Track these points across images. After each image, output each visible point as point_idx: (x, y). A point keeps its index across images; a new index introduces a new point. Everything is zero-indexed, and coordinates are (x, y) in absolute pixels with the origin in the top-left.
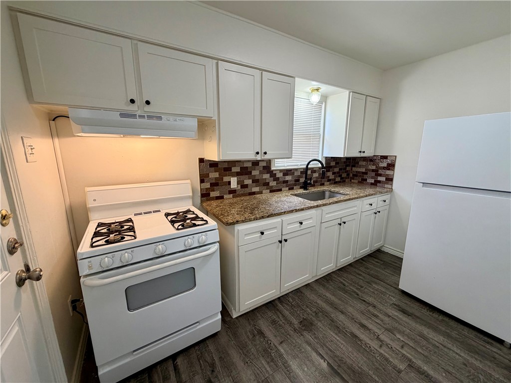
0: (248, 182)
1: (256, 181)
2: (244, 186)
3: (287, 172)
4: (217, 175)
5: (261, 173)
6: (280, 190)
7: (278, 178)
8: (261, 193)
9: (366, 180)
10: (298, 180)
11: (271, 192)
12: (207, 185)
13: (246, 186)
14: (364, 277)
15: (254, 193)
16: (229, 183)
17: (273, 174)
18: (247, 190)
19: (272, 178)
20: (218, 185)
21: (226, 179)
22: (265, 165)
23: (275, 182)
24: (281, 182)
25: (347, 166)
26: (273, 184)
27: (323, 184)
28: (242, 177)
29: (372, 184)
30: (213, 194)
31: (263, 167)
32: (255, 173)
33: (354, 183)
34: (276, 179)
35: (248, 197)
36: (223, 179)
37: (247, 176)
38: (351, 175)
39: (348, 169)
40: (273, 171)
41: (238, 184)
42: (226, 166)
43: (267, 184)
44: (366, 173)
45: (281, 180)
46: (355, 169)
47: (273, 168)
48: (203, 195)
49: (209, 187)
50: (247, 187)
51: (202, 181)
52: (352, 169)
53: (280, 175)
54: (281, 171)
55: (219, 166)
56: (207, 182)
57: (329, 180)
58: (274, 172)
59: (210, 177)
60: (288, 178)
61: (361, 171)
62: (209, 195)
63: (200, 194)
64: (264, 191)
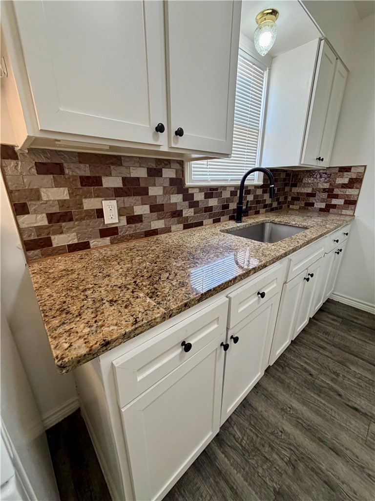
0: (142, 209)
1: (156, 208)
2: (133, 219)
3: (211, 192)
4: (63, 194)
5: (166, 192)
6: (200, 224)
7: (197, 202)
8: (167, 230)
9: (312, 205)
10: (225, 207)
11: (186, 227)
12: (37, 220)
13: (139, 219)
15: (155, 232)
16: (100, 213)
17: (188, 197)
18: (140, 227)
19: (187, 203)
20: (71, 220)
21: (89, 204)
22: (174, 176)
23: (192, 210)
24: (201, 210)
25: (286, 185)
26: (188, 213)
27: (257, 213)
28: (129, 201)
29: (321, 210)
30: (58, 240)
31: (171, 180)
32: (155, 191)
33: (293, 209)
34: (194, 204)
35: (143, 242)
36: (81, 204)
37: (139, 198)
38: (289, 199)
39: (287, 189)
40: (187, 189)
41: (120, 215)
42: (85, 170)
43: (177, 214)
44: (313, 195)
45: (201, 205)
46: (295, 190)
47: (188, 183)
48: (28, 246)
49: (45, 222)
50: (141, 221)
51: (20, 209)
52: (291, 190)
53: (199, 197)
54: (201, 189)
55: (67, 171)
56: (36, 212)
57: (265, 206)
58: (190, 191)
59: (44, 198)
60: (213, 202)
61: (306, 191)
62: (48, 242)
63: (19, 243)
64: (173, 228)
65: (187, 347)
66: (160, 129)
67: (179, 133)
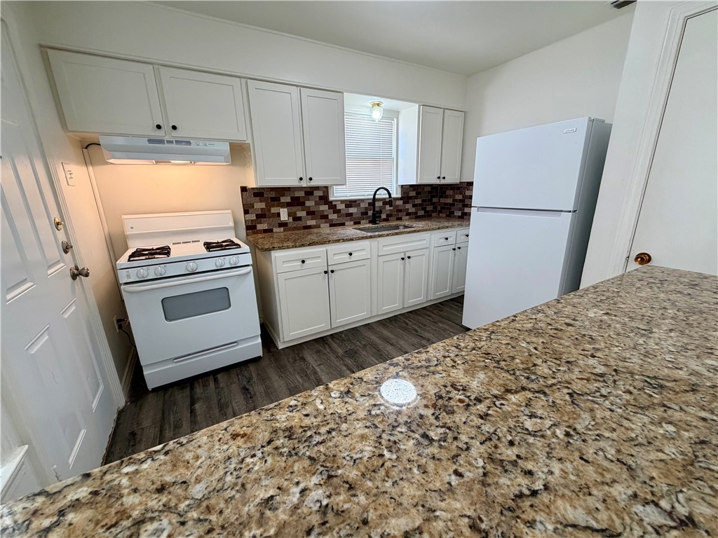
0: (299, 214)
1: (311, 213)
2: (297, 219)
3: (350, 204)
4: (263, 205)
5: (317, 204)
6: (343, 224)
7: (340, 210)
8: (318, 226)
9: (453, 213)
10: (366, 213)
11: (331, 226)
12: (252, 217)
13: (300, 219)
14: (433, 318)
15: (309, 227)
16: (279, 215)
17: (332, 206)
18: (300, 224)
19: (332, 210)
20: (265, 217)
21: (274, 210)
22: (322, 195)
23: (336, 215)
24: (343, 214)
25: (433, 197)
26: (333, 216)
27: (400, 219)
28: (294, 209)
29: (459, 217)
30: (259, 227)
31: (320, 197)
32: (308, 203)
33: (441, 217)
34: (337, 211)
35: (302, 231)
36: (270, 210)
37: (300, 207)
38: (439, 208)
39: (435, 200)
40: (331, 202)
41: (289, 216)
42: (273, 195)
43: (326, 217)
44: (452, 205)
45: (342, 212)
46: (442, 200)
47: (331, 199)
48: (248, 228)
49: (255, 218)
50: (301, 220)
51: (246, 212)
52: (439, 201)
53: (341, 207)
54: (342, 202)
55: (265, 195)
56: (252, 214)
57: (408, 214)
58: (334, 203)
59: (255, 207)
60: (352, 210)
61: (448, 202)
62: (255, 227)
63: (244, 226)
64: (322, 225)
65: (303, 262)
66: (301, 179)
67: (311, 179)
